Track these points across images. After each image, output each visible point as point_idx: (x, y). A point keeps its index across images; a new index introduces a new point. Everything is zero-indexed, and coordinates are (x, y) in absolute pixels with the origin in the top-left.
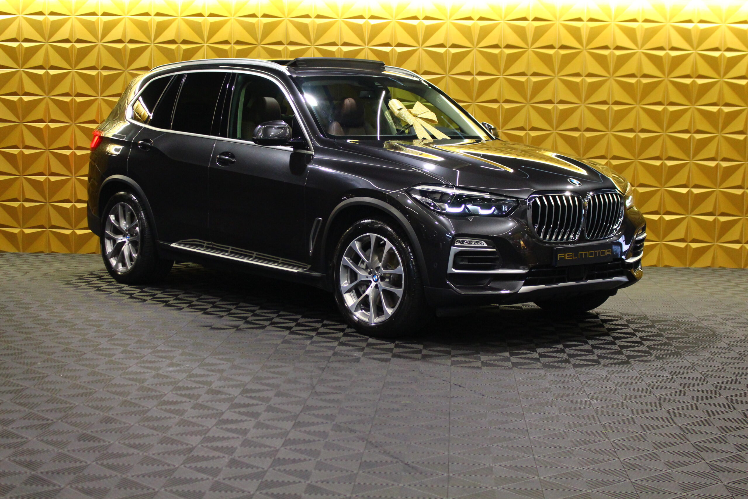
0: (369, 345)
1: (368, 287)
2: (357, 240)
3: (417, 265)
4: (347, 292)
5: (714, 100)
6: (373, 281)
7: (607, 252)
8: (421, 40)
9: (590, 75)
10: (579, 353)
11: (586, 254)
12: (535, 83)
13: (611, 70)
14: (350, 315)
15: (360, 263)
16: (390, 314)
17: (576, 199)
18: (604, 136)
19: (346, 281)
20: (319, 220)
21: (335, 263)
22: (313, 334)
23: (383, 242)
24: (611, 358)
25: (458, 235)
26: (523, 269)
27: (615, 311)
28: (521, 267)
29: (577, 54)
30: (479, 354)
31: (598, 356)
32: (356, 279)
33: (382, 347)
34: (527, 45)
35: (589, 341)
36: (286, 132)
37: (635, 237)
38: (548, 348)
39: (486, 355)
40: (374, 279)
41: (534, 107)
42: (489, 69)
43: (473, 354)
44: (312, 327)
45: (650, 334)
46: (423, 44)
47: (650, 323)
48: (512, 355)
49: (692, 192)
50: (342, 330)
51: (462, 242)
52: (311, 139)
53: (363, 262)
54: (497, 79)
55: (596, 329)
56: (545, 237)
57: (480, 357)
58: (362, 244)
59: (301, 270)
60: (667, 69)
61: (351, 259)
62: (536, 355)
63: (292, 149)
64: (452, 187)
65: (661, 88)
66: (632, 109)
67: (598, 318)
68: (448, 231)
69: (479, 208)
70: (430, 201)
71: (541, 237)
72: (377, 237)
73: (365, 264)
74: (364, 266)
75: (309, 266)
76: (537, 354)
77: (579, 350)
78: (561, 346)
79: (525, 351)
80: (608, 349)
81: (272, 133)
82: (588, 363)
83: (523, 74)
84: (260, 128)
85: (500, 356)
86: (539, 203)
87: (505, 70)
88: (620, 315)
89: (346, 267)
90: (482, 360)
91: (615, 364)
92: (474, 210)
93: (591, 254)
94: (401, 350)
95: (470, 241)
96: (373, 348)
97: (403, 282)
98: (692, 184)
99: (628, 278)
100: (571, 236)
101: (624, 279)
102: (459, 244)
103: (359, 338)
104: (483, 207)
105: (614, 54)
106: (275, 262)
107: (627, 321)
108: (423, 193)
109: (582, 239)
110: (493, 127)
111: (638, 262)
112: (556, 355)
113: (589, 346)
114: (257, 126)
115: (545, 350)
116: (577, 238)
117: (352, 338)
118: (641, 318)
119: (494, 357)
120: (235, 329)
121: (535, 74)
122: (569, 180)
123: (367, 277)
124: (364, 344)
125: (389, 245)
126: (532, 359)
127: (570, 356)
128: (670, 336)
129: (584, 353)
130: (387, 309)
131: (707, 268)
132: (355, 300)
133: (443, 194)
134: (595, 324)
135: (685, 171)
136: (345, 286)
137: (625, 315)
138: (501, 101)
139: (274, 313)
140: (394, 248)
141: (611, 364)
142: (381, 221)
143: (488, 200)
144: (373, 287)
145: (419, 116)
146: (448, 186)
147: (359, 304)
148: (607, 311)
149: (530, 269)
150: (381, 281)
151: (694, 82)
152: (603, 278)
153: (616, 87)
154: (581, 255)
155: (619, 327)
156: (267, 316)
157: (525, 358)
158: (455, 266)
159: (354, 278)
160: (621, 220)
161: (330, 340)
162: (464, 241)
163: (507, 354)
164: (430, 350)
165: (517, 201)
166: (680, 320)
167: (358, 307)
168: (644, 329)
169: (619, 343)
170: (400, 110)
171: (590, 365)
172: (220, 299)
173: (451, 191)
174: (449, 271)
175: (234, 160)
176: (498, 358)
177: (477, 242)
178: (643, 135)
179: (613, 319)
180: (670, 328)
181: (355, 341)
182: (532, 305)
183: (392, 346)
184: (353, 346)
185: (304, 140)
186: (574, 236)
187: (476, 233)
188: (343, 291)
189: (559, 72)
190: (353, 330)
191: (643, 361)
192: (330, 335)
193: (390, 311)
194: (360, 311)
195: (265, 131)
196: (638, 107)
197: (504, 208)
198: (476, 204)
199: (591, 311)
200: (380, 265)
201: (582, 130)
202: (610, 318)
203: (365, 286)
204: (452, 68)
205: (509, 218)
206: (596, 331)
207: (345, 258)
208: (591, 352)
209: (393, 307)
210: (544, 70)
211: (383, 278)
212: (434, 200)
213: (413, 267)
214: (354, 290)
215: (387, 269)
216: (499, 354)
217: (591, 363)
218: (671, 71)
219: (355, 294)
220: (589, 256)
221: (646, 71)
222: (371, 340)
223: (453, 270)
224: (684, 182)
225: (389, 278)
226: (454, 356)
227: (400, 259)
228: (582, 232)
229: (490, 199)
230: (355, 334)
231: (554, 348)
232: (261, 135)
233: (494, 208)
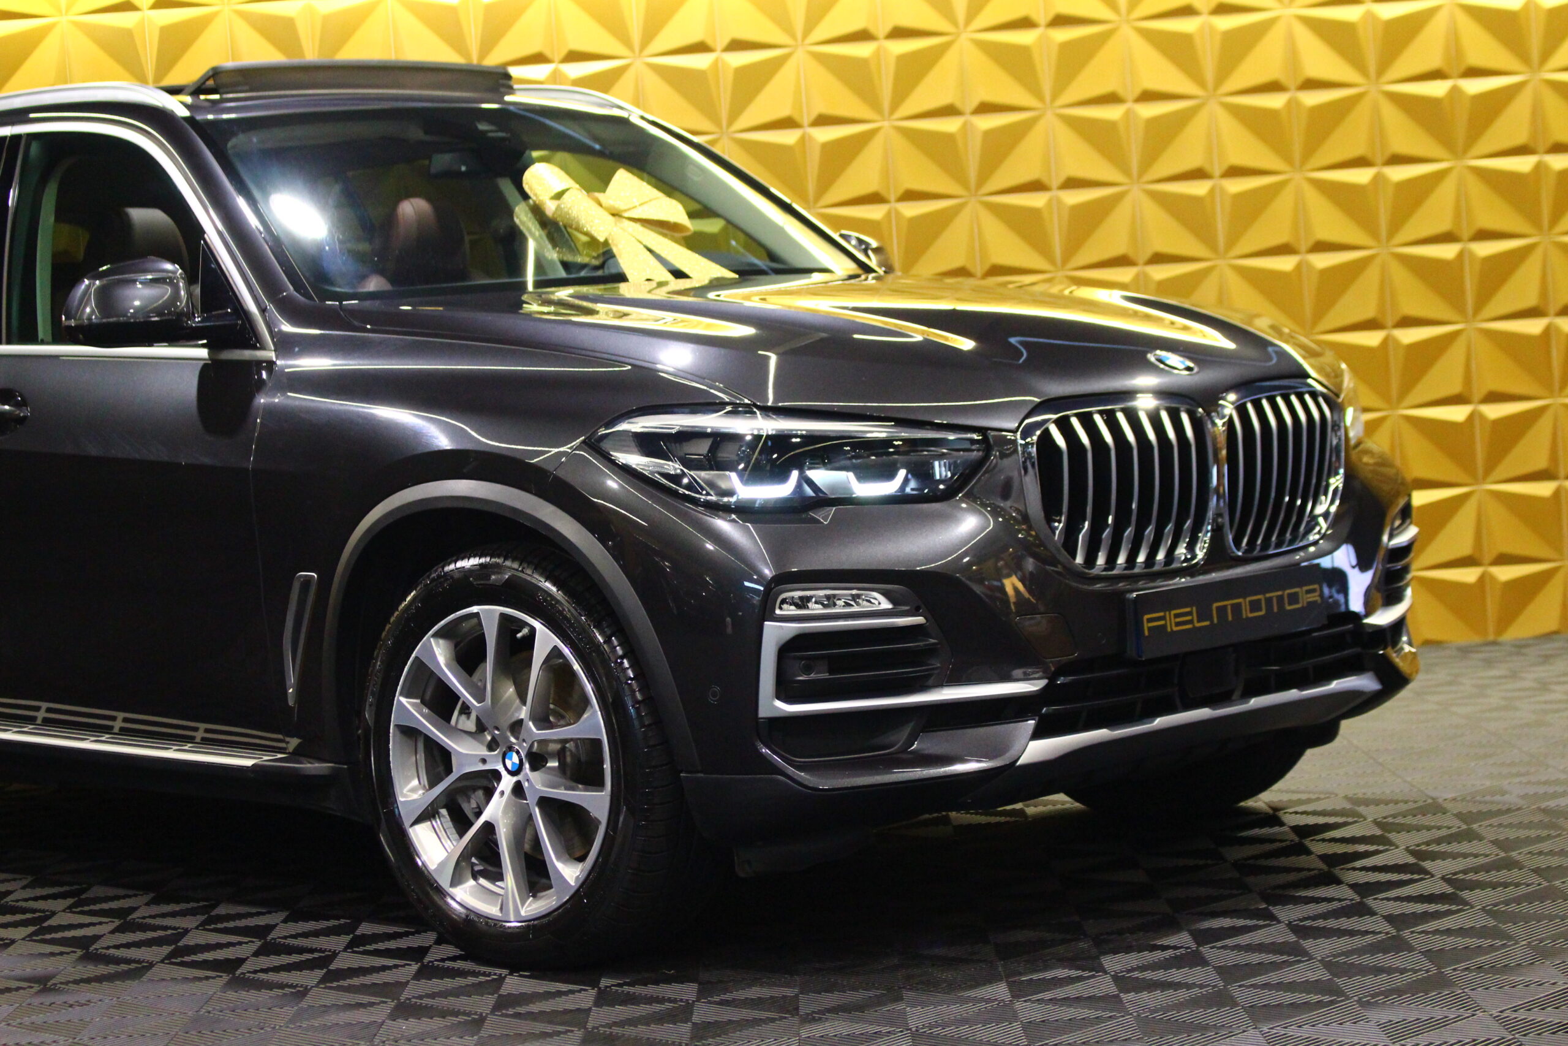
0: (504, 1003)
1: (489, 793)
2: (436, 635)
3: (650, 701)
4: (419, 820)
5: (1520, 139)
6: (504, 773)
7: (1307, 596)
8: (636, 35)
9: (1148, 96)
10: (1255, 958)
11: (1237, 608)
12: (988, 134)
13: (1209, 73)
14: (436, 898)
15: (456, 713)
16: (572, 883)
17: (1185, 418)
18: (1205, 273)
19: (415, 782)
20: (308, 581)
21: (371, 723)
22: (309, 978)
23: (525, 631)
24: (1378, 971)
25: (784, 579)
26: (1026, 678)
27: (1329, 795)
28: (1018, 673)
29: (1104, 38)
30: (899, 999)
31: (1328, 965)
32: (449, 770)
33: (547, 1006)
34: (953, 20)
35: (1276, 910)
36: (176, 295)
37: (1385, 538)
38: (1140, 950)
39: (923, 1005)
40: (509, 763)
41: (994, 209)
42: (846, 103)
43: (879, 1002)
44: (311, 951)
45: (1471, 862)
46: (644, 45)
47: (1457, 825)
48: (1019, 991)
49: (1482, 417)
50: (418, 954)
51: (803, 603)
52: (263, 311)
53: (466, 710)
54: (872, 133)
55: (1283, 862)
56: (1090, 560)
57: (903, 1013)
58: (456, 646)
59: (266, 758)
60: (1371, 59)
61: (423, 702)
62: (1104, 985)
63: (203, 353)
64: (748, 411)
65: (1360, 116)
66: (1281, 185)
67: (1281, 824)
68: (751, 570)
69: (850, 476)
70: (673, 467)
71: (1079, 559)
72: (503, 616)
73: (473, 716)
74: (470, 725)
75: (294, 743)
76: (1108, 979)
77: (1249, 948)
78: (1183, 939)
79: (1062, 973)
80: (1351, 933)
81: (137, 303)
82: (1300, 997)
83: (949, 111)
84: (88, 287)
85: (976, 1001)
86: (1060, 441)
87: (895, 105)
88: (1348, 806)
89: (410, 733)
90: (913, 1024)
91: (1399, 992)
92: (833, 487)
93: (1255, 606)
94: (621, 1011)
95: (828, 597)
96: (518, 1015)
97: (607, 766)
98: (1479, 392)
99: (1380, 678)
100: (1181, 551)
101: (1364, 682)
102: (790, 610)
103: (471, 980)
104: (865, 473)
105: (1212, 29)
106: (181, 739)
107: (1376, 823)
108: (648, 443)
109: (1218, 556)
110: (874, 244)
111: (1398, 626)
112: (1176, 975)
113: (1281, 927)
114: (78, 280)
115: (1132, 959)
116: (1200, 554)
117: (448, 983)
118: (1423, 811)
119: (955, 1010)
120: (37, 987)
121: (985, 108)
122: (1151, 357)
123: (484, 761)
124: (484, 1003)
125: (545, 640)
126: (1091, 1000)
127: (1229, 973)
128: (1542, 862)
129: (1272, 958)
130: (559, 866)
131: (1549, 636)
132: (448, 844)
133: (720, 439)
134: (1277, 845)
135: (1455, 356)
136: (415, 796)
137: (1366, 802)
138: (892, 197)
139: (192, 912)
140: (566, 651)
141: (1387, 993)
142: (514, 560)
143: (884, 444)
144: (508, 791)
145: (626, 215)
146: (738, 410)
147: (464, 857)
148: (1304, 797)
149: (1052, 679)
150: (534, 768)
151: (1455, 90)
152: (1301, 686)
153: (1228, 125)
154: (1222, 610)
155: (1362, 848)
156: (165, 928)
157: (1067, 1001)
158: (786, 690)
159: (441, 769)
160: (1336, 482)
161: (365, 999)
162: (809, 599)
163: (1000, 991)
164: (722, 1003)
165: (985, 440)
166: (1552, 804)
167: (462, 868)
168: (1443, 848)
169: (1382, 904)
170: (559, 196)
171: (1307, 1006)
172: (30, 879)
173: (748, 426)
174: (764, 712)
175: (25, 413)
176: (969, 1010)
177: (855, 598)
178: (1322, 261)
179: (1331, 820)
180: (1533, 833)
181: (457, 993)
182: (1060, 801)
183: (585, 997)
184: (443, 1014)
185: (239, 317)
186: (1191, 547)
187: (846, 567)
188: (407, 816)
189: (1055, 96)
190: (450, 950)
191: (1493, 969)
192: (367, 980)
193: (570, 873)
194: (472, 882)
195: (105, 299)
196: (1298, 177)
197: (940, 470)
198: (837, 465)
199: (1250, 803)
200: (524, 713)
201: (1141, 260)
202: (1321, 820)
203: (480, 793)
204: (735, 113)
205: (961, 500)
206: (1288, 870)
207: (403, 700)
208: (1296, 952)
209: (581, 859)
210: (1014, 94)
211: (537, 760)
212: (688, 463)
213: (637, 710)
214: (444, 812)
215: (551, 726)
216: (972, 993)
217: (1314, 998)
218: (1385, 64)
219: (448, 823)
220: (1247, 613)
221: (1314, 71)
222: (514, 984)
223: (779, 704)
224: (1456, 388)
225: (560, 755)
226: (810, 1019)
227: (589, 688)
228: (1217, 532)
229: (887, 443)
230: (459, 965)
231: (1164, 948)
232: (93, 312)
233: (902, 473)
